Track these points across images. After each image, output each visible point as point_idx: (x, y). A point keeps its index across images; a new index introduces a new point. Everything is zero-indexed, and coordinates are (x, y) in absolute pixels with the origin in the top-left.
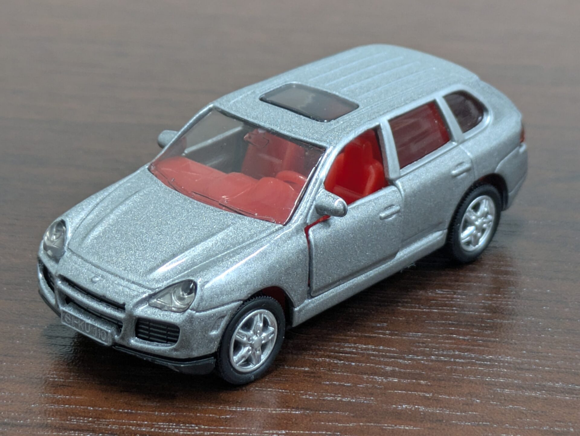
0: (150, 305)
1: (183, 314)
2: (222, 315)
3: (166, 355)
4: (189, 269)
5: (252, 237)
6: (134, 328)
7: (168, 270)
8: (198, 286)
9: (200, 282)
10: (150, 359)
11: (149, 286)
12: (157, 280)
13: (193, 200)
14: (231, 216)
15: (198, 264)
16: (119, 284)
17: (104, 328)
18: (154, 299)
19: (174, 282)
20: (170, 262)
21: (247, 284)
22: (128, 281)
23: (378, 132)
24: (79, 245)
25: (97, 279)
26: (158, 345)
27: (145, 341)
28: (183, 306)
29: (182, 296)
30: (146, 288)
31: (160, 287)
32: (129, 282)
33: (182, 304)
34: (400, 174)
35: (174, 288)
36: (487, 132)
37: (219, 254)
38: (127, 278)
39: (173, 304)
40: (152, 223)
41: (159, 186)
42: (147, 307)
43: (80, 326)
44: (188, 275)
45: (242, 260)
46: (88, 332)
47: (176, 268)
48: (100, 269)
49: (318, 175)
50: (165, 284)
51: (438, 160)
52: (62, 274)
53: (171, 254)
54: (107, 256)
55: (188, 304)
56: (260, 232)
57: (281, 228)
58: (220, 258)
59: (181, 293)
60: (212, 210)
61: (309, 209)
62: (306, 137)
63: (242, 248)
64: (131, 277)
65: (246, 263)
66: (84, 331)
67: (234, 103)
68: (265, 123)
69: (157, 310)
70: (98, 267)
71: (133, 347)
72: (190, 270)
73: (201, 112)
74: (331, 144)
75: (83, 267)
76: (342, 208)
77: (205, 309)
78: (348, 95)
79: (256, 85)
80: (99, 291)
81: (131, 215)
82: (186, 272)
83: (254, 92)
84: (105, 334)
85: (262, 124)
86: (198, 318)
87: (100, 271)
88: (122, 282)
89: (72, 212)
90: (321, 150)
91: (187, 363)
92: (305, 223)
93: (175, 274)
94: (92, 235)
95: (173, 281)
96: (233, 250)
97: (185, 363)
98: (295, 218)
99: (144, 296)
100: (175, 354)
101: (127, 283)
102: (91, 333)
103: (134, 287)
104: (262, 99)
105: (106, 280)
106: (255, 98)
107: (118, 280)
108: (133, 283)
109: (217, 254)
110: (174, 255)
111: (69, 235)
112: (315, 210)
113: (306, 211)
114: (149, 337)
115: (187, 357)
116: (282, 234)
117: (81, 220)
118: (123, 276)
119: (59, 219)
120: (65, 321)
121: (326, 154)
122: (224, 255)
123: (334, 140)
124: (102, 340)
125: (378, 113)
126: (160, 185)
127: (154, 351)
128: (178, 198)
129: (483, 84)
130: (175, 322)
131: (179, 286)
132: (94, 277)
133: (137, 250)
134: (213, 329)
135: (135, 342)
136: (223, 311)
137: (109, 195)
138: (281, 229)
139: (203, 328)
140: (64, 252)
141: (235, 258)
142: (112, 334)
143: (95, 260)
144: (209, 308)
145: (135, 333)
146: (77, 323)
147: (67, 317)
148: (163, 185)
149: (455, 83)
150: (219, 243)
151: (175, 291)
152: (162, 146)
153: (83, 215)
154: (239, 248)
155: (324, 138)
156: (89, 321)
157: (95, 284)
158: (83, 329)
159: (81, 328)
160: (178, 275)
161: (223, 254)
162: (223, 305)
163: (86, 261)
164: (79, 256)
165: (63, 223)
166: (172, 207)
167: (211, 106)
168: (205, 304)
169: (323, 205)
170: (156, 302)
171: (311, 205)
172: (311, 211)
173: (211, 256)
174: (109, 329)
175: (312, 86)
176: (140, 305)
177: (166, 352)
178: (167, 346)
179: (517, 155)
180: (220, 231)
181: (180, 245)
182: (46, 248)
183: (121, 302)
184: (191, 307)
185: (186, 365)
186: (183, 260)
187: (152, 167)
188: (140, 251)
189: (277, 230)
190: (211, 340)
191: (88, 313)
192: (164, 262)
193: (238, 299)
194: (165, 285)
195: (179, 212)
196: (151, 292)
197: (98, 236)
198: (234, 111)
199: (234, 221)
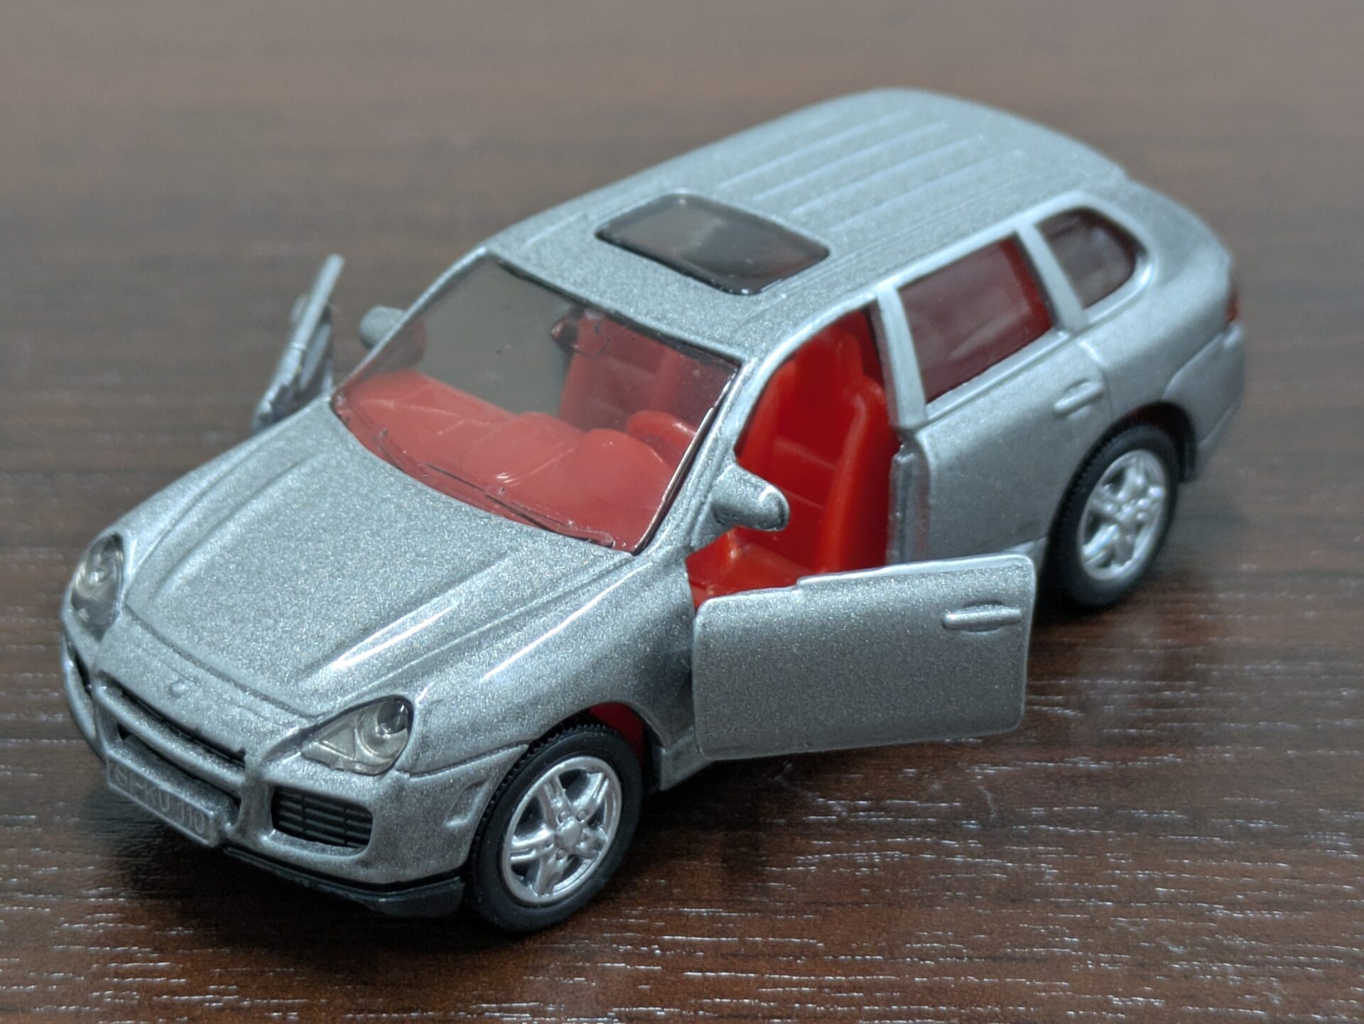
0: (304, 756)
1: (380, 779)
2: (476, 780)
3: (343, 874)
4: (398, 668)
5: (554, 583)
6: (267, 807)
7: (350, 669)
8: (416, 713)
9: (420, 703)
10: (308, 882)
11: (302, 709)
12: (321, 694)
13: (425, 488)
14: (512, 529)
15: (421, 655)
16: (232, 702)
17: (200, 804)
18: (313, 739)
19: (361, 701)
20: (355, 649)
21: (537, 704)
22: (255, 693)
23: (873, 319)
24: (150, 598)
25: (182, 687)
26: (323, 851)
27: (296, 839)
28: (381, 761)
29: (378, 735)
30: (294, 714)
31: (329, 712)
32: (256, 696)
33: (378, 756)
34: (926, 415)
35: (361, 715)
36: (1142, 306)
37: (473, 630)
38: (253, 687)
39: (357, 754)
40: (322, 545)
41: (348, 450)
42: (297, 760)
43: (149, 796)
44: (393, 683)
45: (526, 645)
46: (165, 810)
47: (368, 662)
48: (193, 662)
49: (720, 429)
50: (341, 702)
51: (1021, 378)
52: (106, 669)
53: (360, 626)
54: (211, 631)
55: (393, 756)
56: (577, 571)
57: (627, 561)
58: (475, 638)
59: (377, 729)
60: (467, 514)
61: (698, 512)
62: (697, 333)
63: (528, 613)
64: (262, 683)
65: (538, 651)
66: (158, 808)
67: (534, 244)
68: (601, 296)
69: (319, 768)
70: (189, 657)
71: (266, 852)
72: (400, 670)
73: (458, 266)
74: (753, 351)
75: (154, 656)
76: (776, 509)
77: (432, 768)
78: (805, 224)
79: (589, 199)
80: (187, 717)
81: (277, 524)
82: (391, 675)
83: (585, 217)
84: (203, 818)
85: (594, 298)
86: (415, 788)
87: (191, 669)
88: (240, 696)
89: (141, 515)
90: (730, 365)
91: (394, 893)
92: (688, 547)
93: (364, 679)
94: (180, 575)
95: (357, 698)
96: (506, 617)
97: (389, 893)
98: (661, 537)
99: (290, 732)
100: (362, 874)
101: (252, 698)
102: (173, 813)
103: (267, 709)
104: (601, 236)
105: (204, 691)
106: (584, 232)
107: (230, 691)
108: (266, 698)
109: (468, 630)
110: (365, 630)
111: (130, 571)
112: (711, 516)
113: (688, 519)
114: (305, 829)
115: (393, 881)
116: (630, 575)
117: (160, 534)
118: (242, 682)
119: (108, 533)
120: (115, 782)
121: (741, 378)
122: (484, 632)
123: (762, 341)
124: (196, 833)
125: (872, 270)
126: (351, 447)
127: (316, 863)
128: (390, 480)
129: (1136, 188)
130: (360, 798)
131: (373, 711)
132: (177, 682)
133: (281, 615)
134: (455, 812)
135: (271, 841)
136: (477, 771)
137: (231, 471)
138: (626, 564)
139: (429, 813)
140: (115, 616)
141: (509, 641)
142: (218, 821)
143: (181, 637)
144: (442, 765)
145: (271, 819)
146: (141, 787)
147: (119, 771)
148: (360, 447)
149: (1067, 188)
150: (476, 601)
151: (362, 723)
152: (369, 345)
153: (164, 522)
154: (521, 614)
155: (739, 337)
156: (166, 786)
157: (179, 700)
158: (154, 802)
159: (151, 802)
160: (371, 681)
161: (481, 629)
162: (478, 756)
163: (163, 640)
164: (147, 627)
165: (116, 543)
166: (373, 504)
167: (481, 251)
168: (434, 755)
169: (731, 502)
170: (317, 748)
171: (702, 504)
172: (701, 518)
173: (453, 635)
174: (212, 809)
175: (724, 201)
176: (279, 754)
177: (342, 868)
178: (343, 854)
179: (1218, 354)
180: (480, 570)
181: (384, 604)
182: (77, 603)
183: (236, 747)
184: (397, 764)
185: (390, 899)
186: (387, 645)
187: (340, 398)
188: (288, 618)
189: (617, 567)
190: (452, 839)
191: (166, 764)
192: (340, 648)
193: (515, 740)
194: (340, 708)
195: (389, 517)
196: (306, 724)
197: (195, 578)
198: (535, 265)
199: (514, 544)
